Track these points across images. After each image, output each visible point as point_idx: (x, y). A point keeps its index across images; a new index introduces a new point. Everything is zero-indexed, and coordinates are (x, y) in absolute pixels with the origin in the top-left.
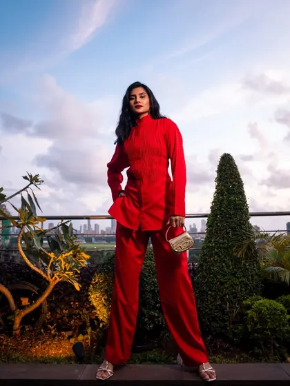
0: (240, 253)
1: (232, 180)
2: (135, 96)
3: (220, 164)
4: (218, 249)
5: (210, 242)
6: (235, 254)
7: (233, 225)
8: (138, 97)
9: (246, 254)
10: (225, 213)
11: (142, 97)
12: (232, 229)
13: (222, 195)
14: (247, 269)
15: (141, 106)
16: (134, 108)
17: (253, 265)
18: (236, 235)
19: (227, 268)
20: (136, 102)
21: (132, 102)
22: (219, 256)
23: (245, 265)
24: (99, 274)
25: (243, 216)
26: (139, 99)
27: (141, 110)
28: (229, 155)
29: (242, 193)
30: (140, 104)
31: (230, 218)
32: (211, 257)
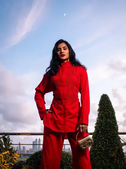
0: (114, 154)
1: (108, 110)
2: (60, 49)
3: (101, 100)
4: (99, 152)
5: (94, 148)
6: (110, 155)
7: (109, 137)
8: (62, 49)
9: (117, 155)
10: (104, 130)
11: (65, 49)
12: (108, 140)
13: (102, 119)
14: (117, 164)
15: (65, 55)
16: (60, 57)
17: (121, 162)
18: (110, 143)
19: (106, 163)
20: (61, 53)
21: (59, 52)
22: (100, 156)
23: (116, 162)
24: (26, 166)
25: (115, 132)
26: (63, 51)
27: (64, 58)
28: (106, 95)
29: (114, 118)
30: (64, 54)
31: (107, 133)
32: (95, 156)
